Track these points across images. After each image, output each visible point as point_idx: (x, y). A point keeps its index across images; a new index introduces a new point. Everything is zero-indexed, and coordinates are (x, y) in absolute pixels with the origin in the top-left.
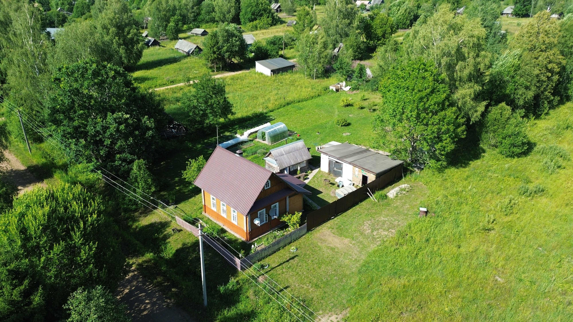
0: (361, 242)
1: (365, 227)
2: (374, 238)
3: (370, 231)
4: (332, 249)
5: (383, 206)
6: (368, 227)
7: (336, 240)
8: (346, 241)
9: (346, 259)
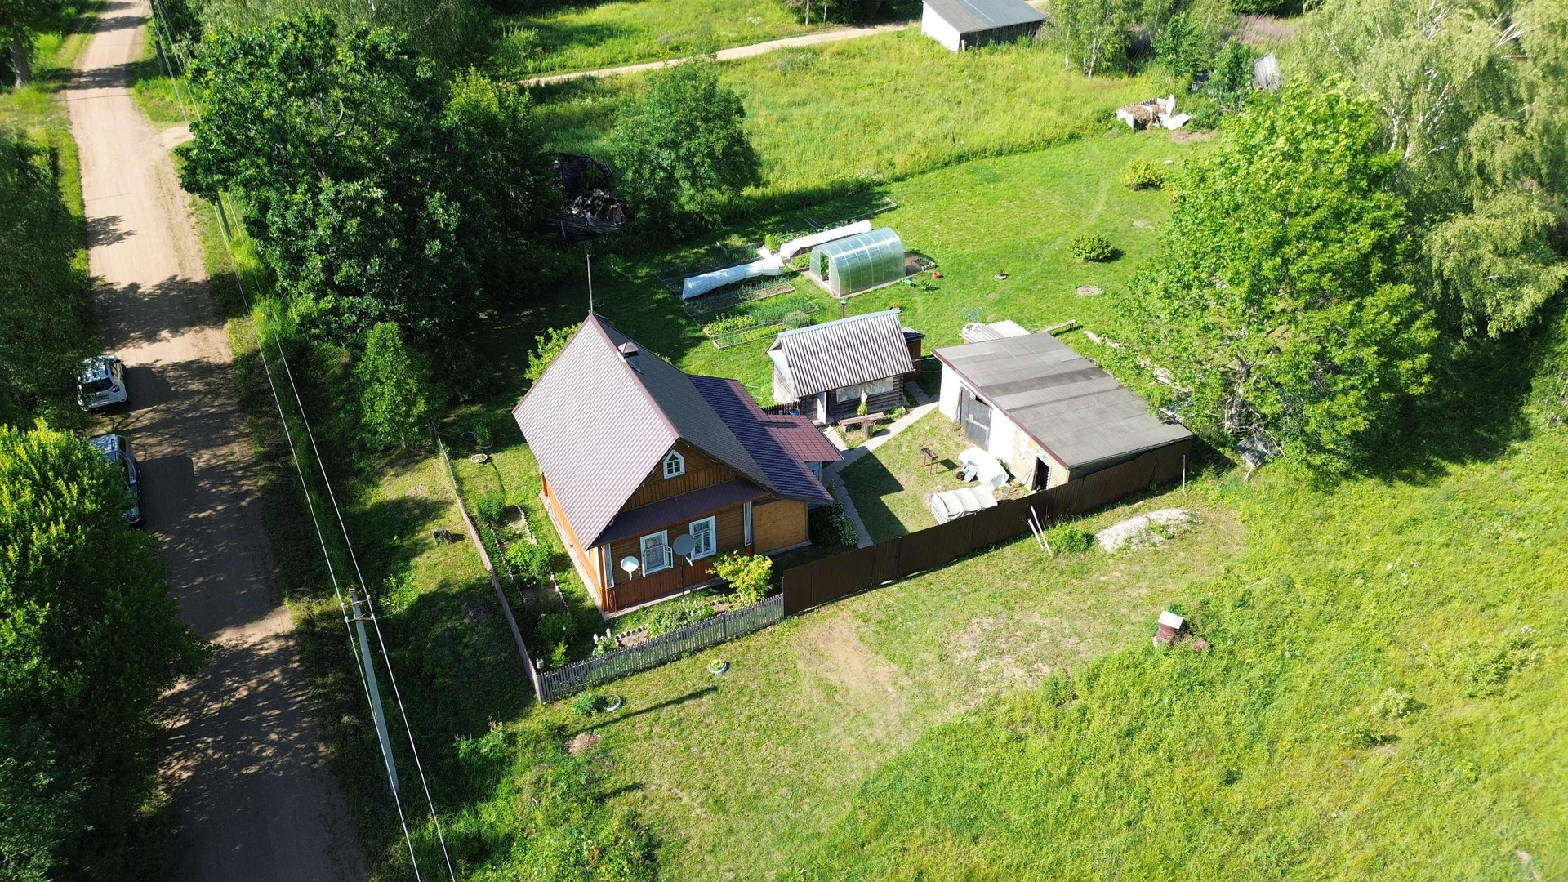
0: (926, 686)
1: (966, 637)
2: (972, 682)
3: (973, 653)
4: (830, 690)
5: (1062, 573)
6: (975, 639)
7: (857, 663)
8: (885, 670)
9: (851, 734)
